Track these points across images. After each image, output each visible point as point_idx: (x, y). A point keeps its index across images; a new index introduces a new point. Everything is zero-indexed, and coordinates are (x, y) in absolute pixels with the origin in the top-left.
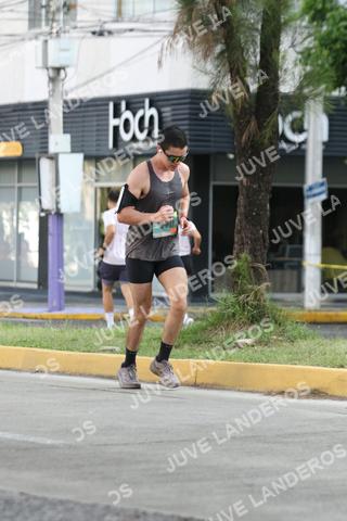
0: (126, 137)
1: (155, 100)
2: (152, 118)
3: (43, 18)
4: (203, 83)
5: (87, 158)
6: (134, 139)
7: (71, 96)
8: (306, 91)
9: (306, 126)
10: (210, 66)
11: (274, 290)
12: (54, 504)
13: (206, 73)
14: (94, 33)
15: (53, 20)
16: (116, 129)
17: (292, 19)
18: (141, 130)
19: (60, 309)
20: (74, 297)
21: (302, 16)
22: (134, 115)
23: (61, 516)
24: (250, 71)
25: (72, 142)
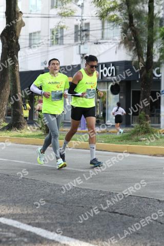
0: (105, 75)
1: (114, 64)
2: (113, 70)
3: (79, 39)
4: (129, 58)
6: (107, 76)
8: (161, 61)
9: (161, 72)
10: (131, 53)
11: (151, 123)
12: (84, 190)
13: (130, 55)
14: (95, 43)
15: (82, 39)
16: (102, 73)
17: (157, 38)
18: (110, 73)
19: (85, 129)
21: (160, 38)
22: (107, 68)
23: (86, 194)
24: (144, 55)
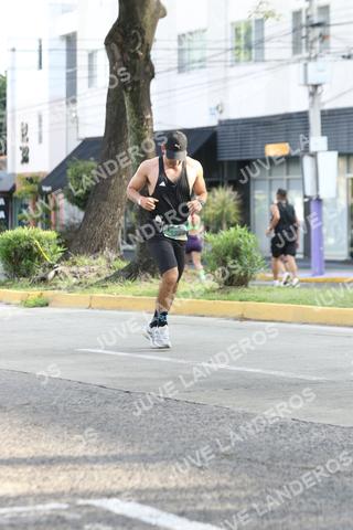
3: (304, 46)
5: (340, 155)
7: (328, 107)
12: (319, 427)
14: (344, 57)
15: (312, 48)
19: (321, 274)
20: (332, 264)
23: (324, 437)
25: (329, 143)
